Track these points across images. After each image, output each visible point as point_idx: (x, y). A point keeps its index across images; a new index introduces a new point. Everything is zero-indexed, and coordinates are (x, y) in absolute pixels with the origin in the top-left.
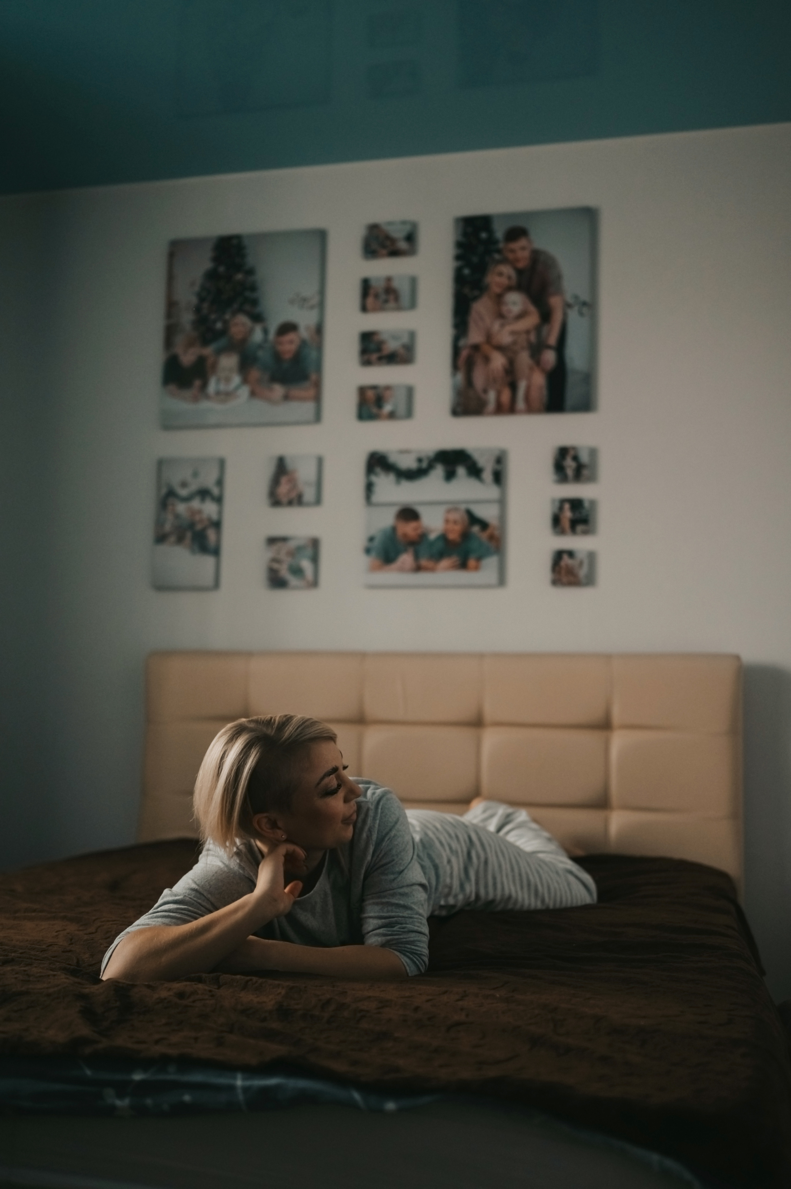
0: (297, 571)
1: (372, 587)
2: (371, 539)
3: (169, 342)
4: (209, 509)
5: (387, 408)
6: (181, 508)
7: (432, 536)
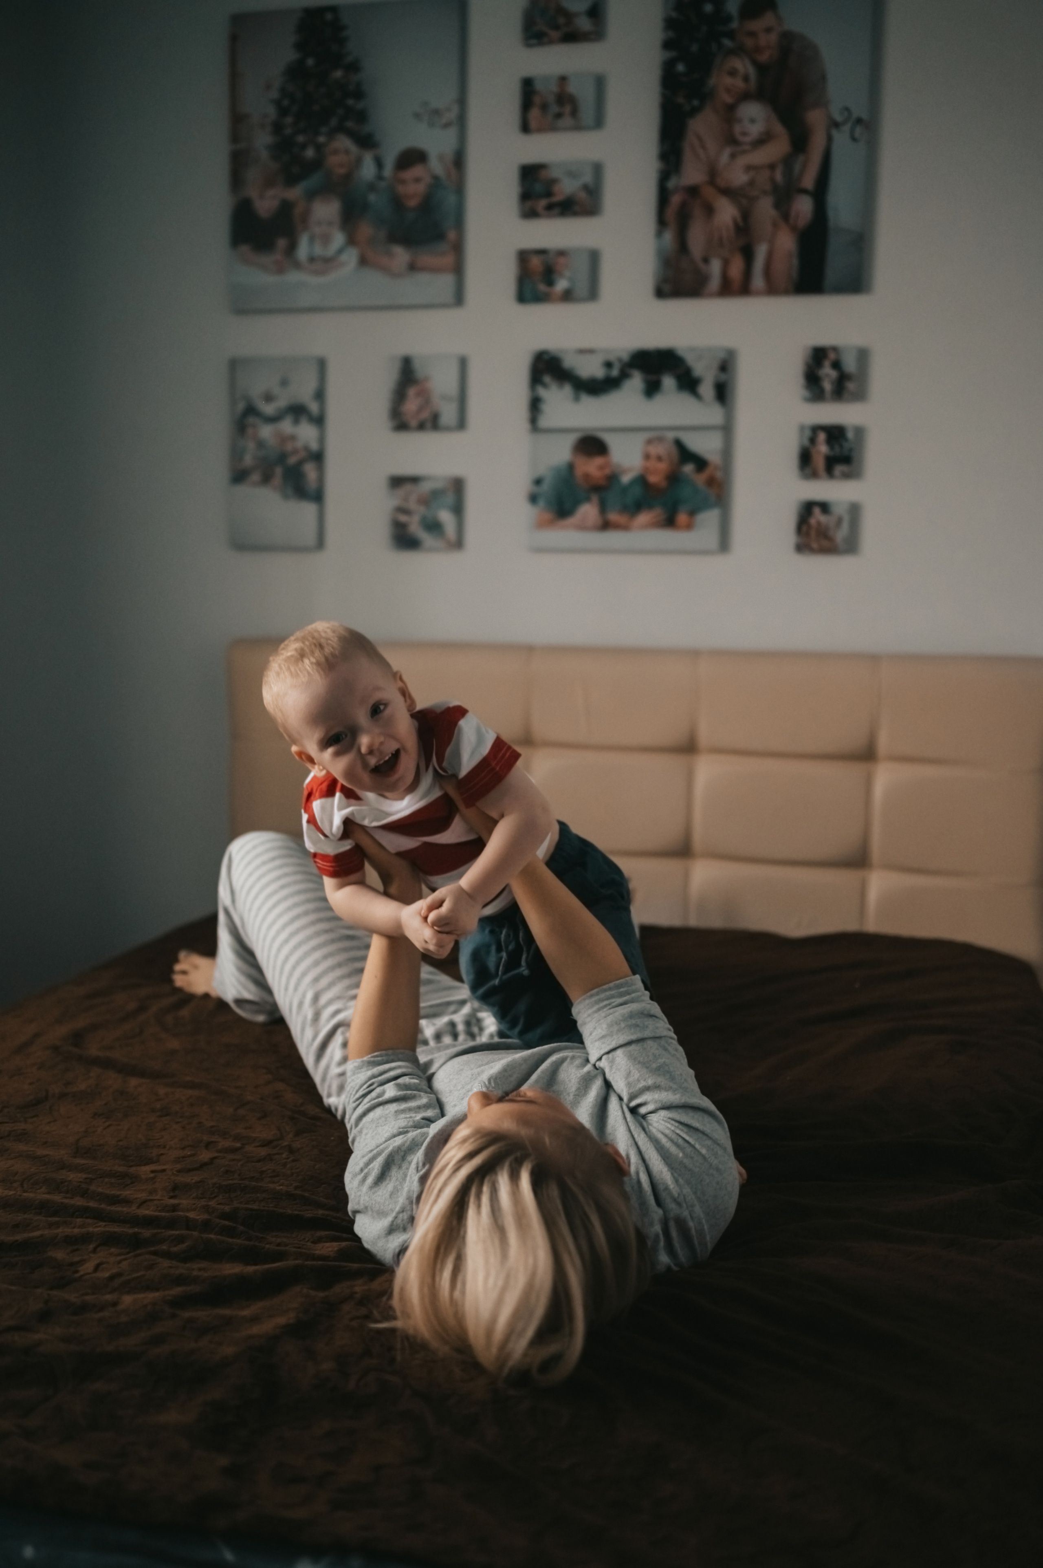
0: (434, 527)
1: (540, 550)
2: (538, 482)
3: (236, 180)
4: (306, 433)
5: (561, 285)
6: (266, 432)
7: (626, 479)
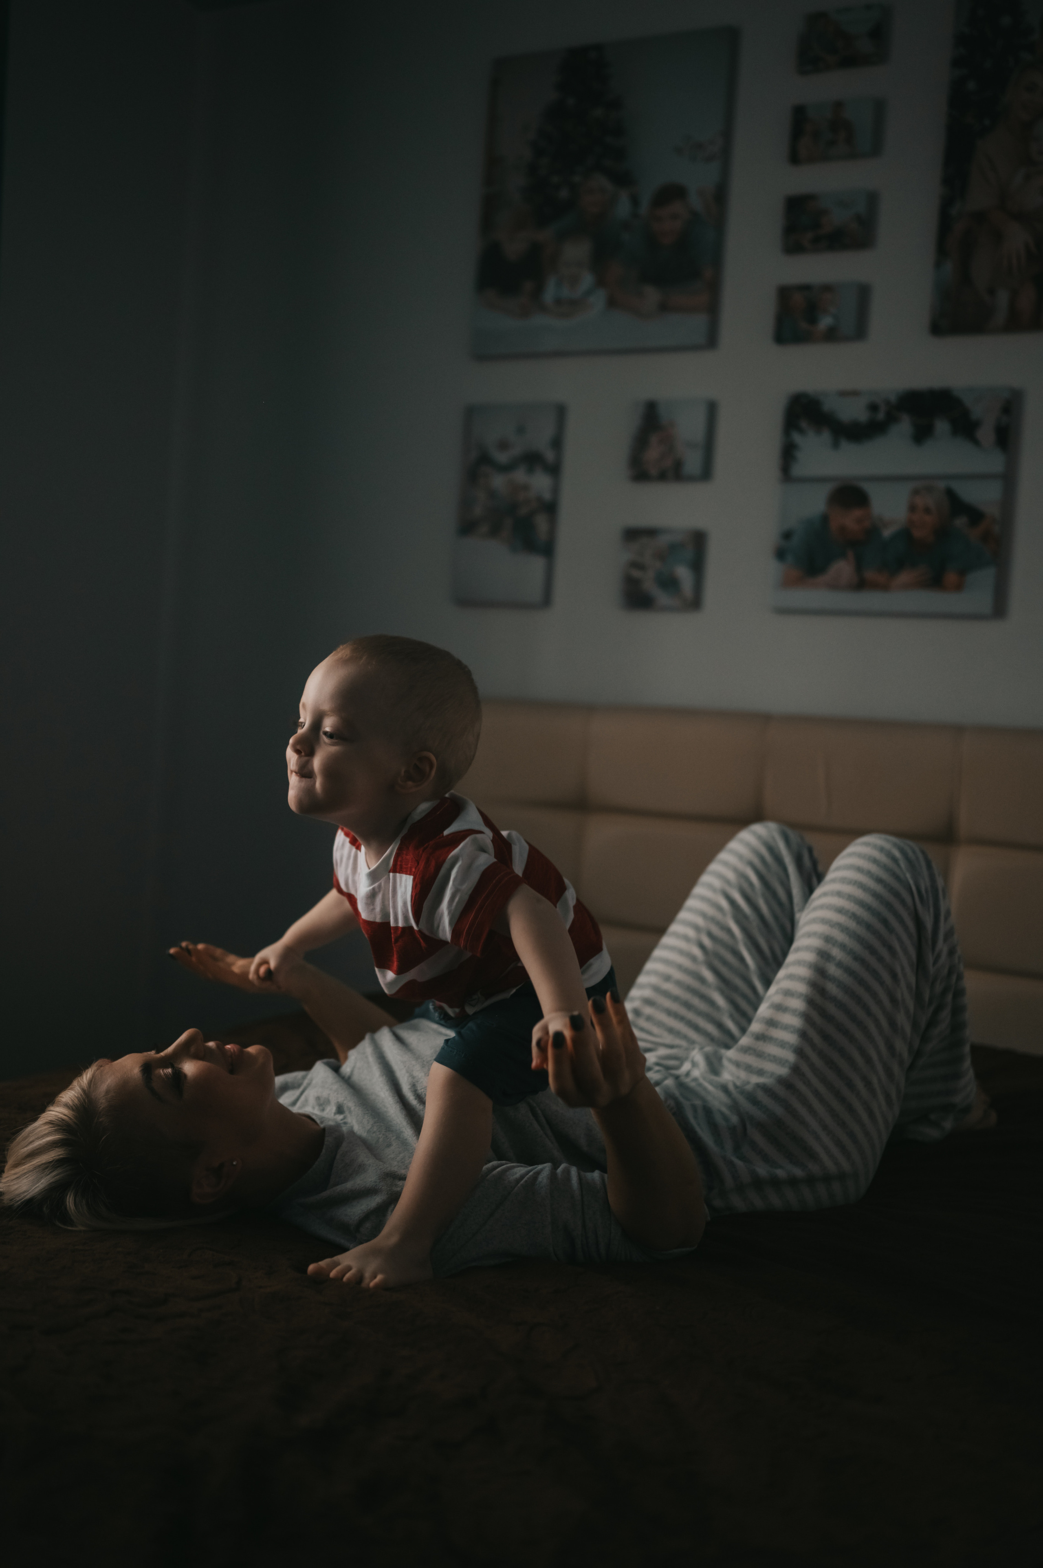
0: (670, 583)
1: (784, 611)
2: (787, 535)
3: (487, 223)
4: (540, 483)
5: (825, 322)
6: (498, 481)
7: (887, 533)
